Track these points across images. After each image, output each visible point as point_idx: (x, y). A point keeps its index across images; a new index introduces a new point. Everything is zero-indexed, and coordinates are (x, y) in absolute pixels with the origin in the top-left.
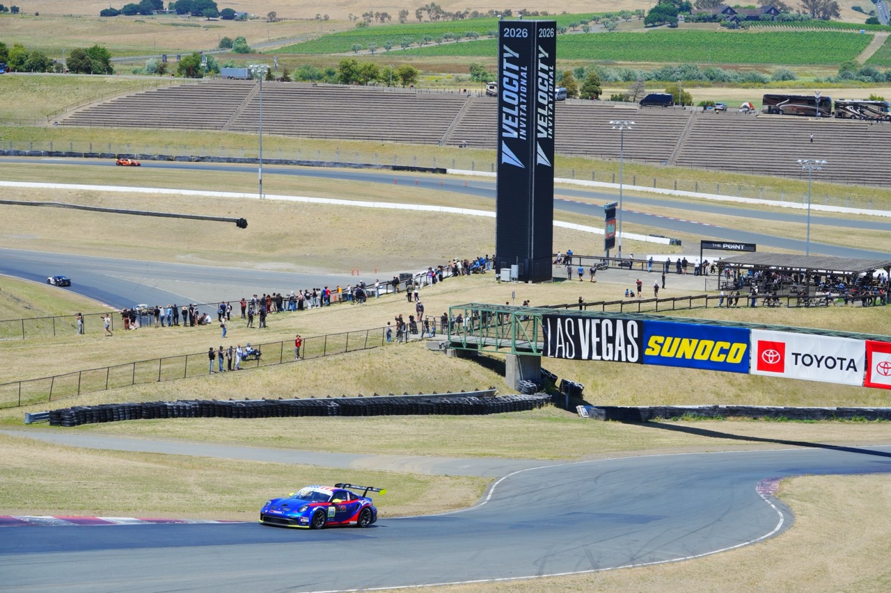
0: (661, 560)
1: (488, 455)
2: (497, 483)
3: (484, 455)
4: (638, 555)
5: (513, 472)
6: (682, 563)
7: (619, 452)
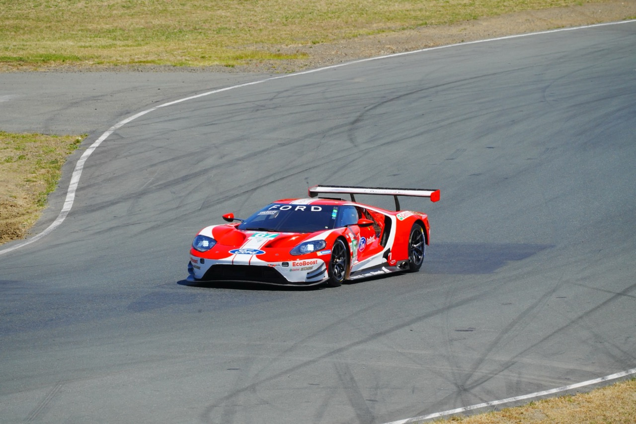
0: (540, 388)
1: (56, 58)
2: (88, 152)
3: (46, 60)
4: (478, 375)
5: (128, 113)
6: (595, 395)
7: (407, 33)
